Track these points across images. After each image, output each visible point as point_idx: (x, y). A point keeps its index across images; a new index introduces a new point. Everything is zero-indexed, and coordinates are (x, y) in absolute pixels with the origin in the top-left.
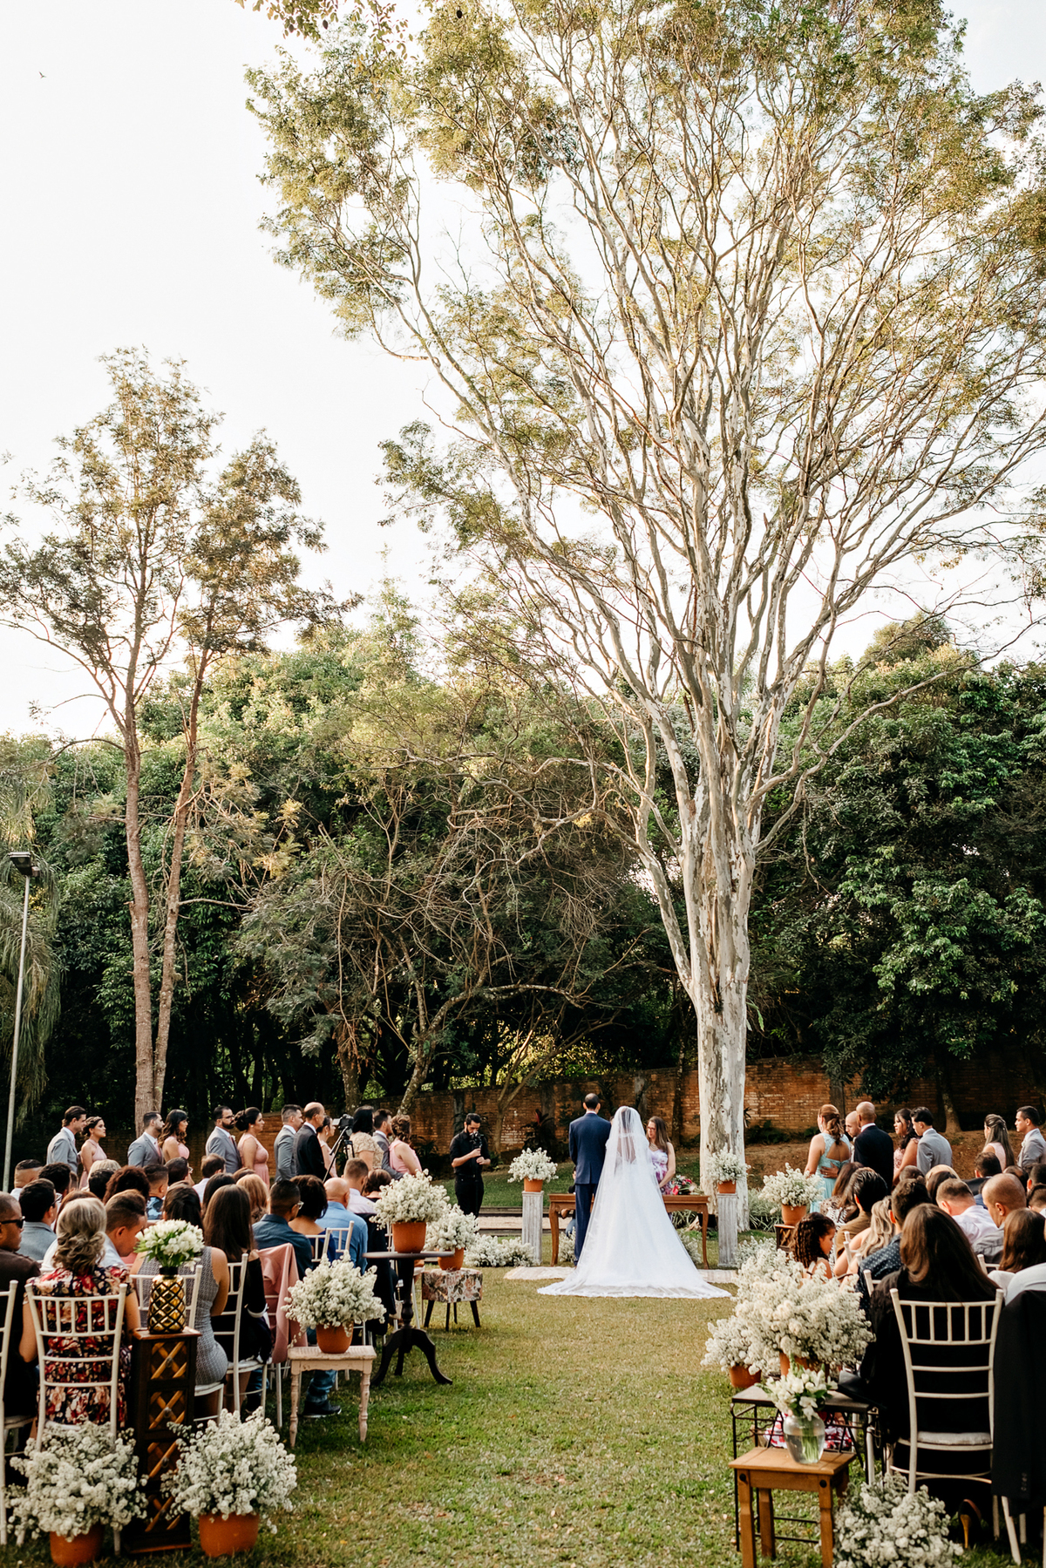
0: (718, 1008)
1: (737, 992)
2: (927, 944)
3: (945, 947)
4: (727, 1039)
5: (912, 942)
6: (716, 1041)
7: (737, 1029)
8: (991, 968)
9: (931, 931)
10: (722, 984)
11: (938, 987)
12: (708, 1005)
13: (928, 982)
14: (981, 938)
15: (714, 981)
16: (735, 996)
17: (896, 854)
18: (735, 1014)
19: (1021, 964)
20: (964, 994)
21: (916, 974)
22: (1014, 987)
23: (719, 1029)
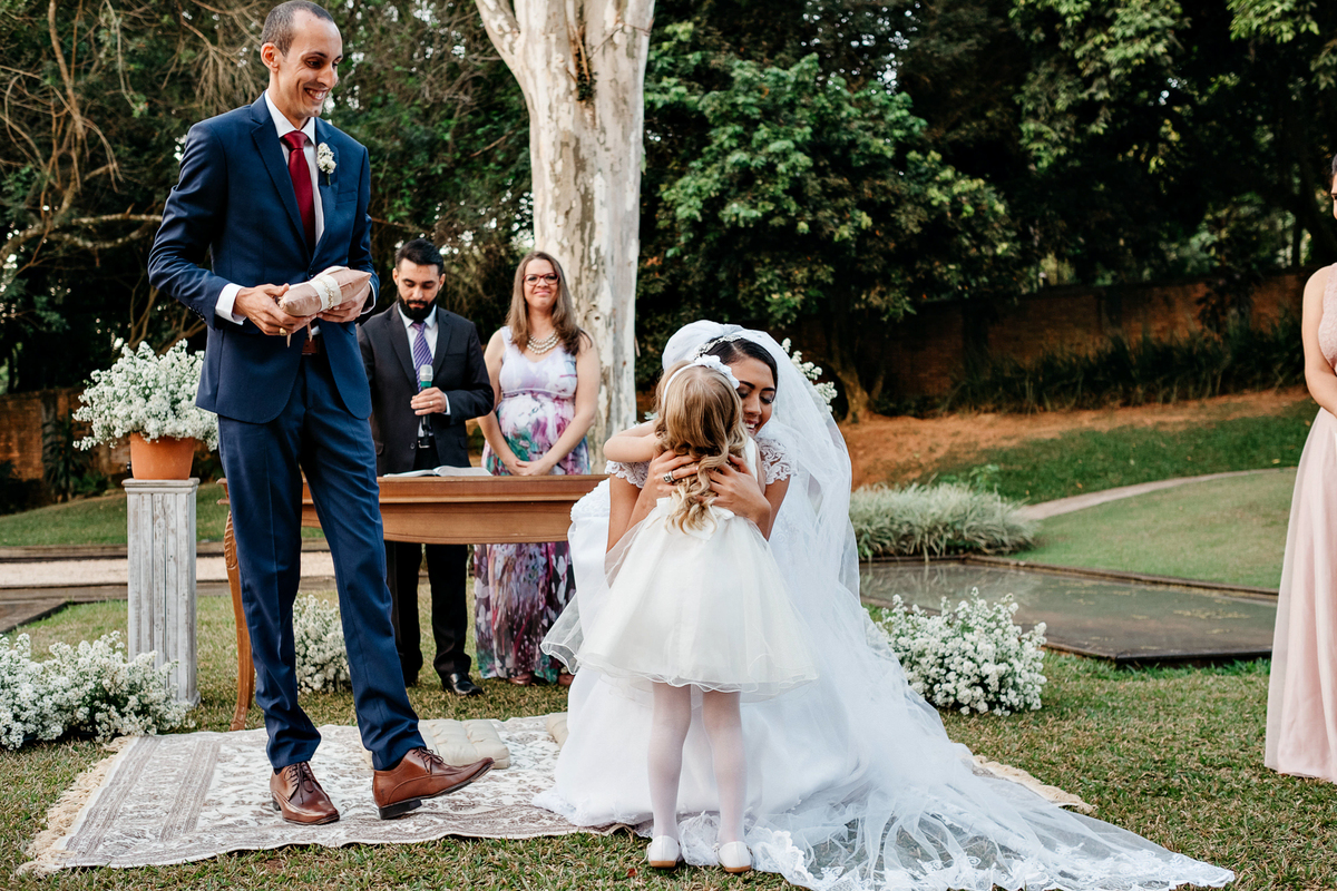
0: (585, 90)
1: (631, 55)
2: (754, 152)
3: (784, 155)
4: (603, 159)
5: (732, 148)
6: (581, 165)
7: (625, 137)
8: (838, 193)
9: (763, 132)
10: (595, 38)
11: (768, 216)
12: (562, 82)
13: (754, 206)
14: (828, 147)
15: (575, 31)
16: (625, 64)
17: (694, 35)
18: (621, 103)
19: (873, 189)
20: (803, 226)
21: (734, 198)
22: (866, 220)
23: (588, 138)
